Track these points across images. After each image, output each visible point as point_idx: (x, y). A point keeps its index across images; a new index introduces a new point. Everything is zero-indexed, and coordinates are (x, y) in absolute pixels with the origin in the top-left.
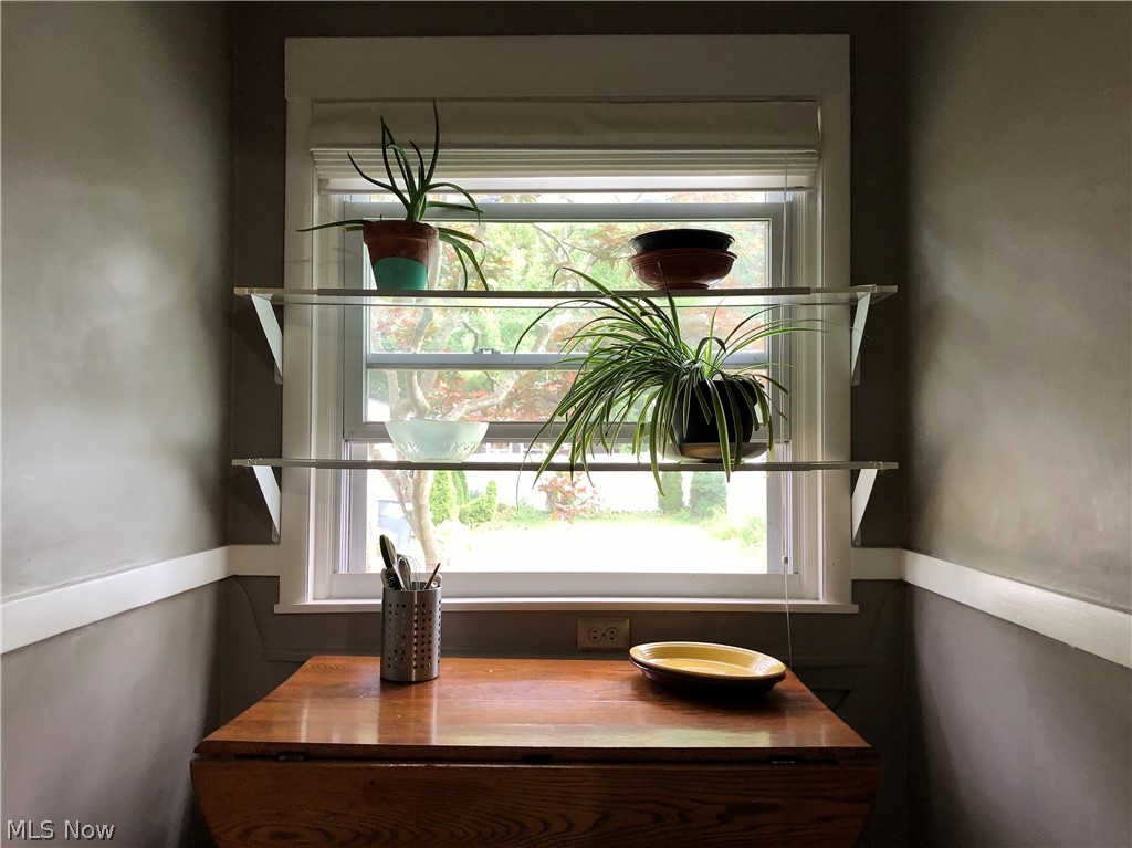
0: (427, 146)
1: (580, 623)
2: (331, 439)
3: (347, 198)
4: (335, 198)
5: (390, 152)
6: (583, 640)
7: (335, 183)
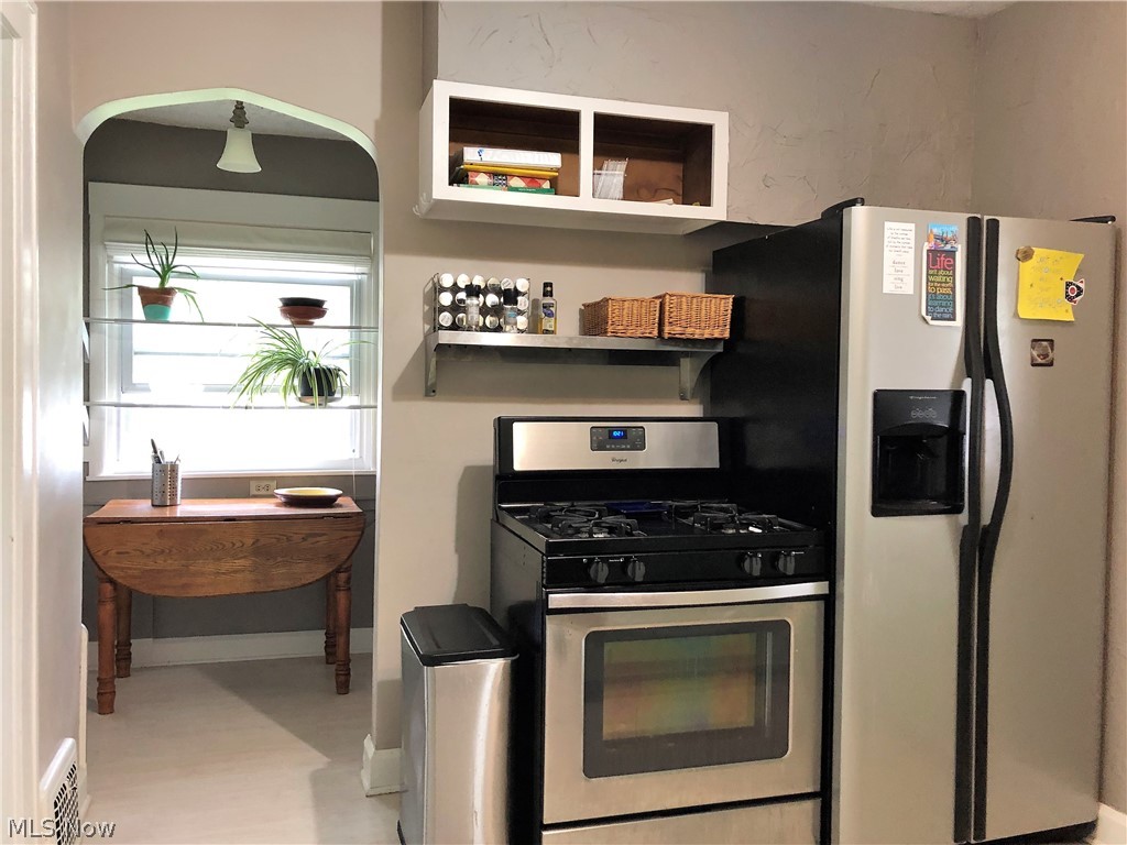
0: (172, 245)
1: (252, 483)
2: (115, 392)
3: (122, 266)
4: (116, 266)
5: (150, 246)
6: (253, 491)
7: (117, 258)
